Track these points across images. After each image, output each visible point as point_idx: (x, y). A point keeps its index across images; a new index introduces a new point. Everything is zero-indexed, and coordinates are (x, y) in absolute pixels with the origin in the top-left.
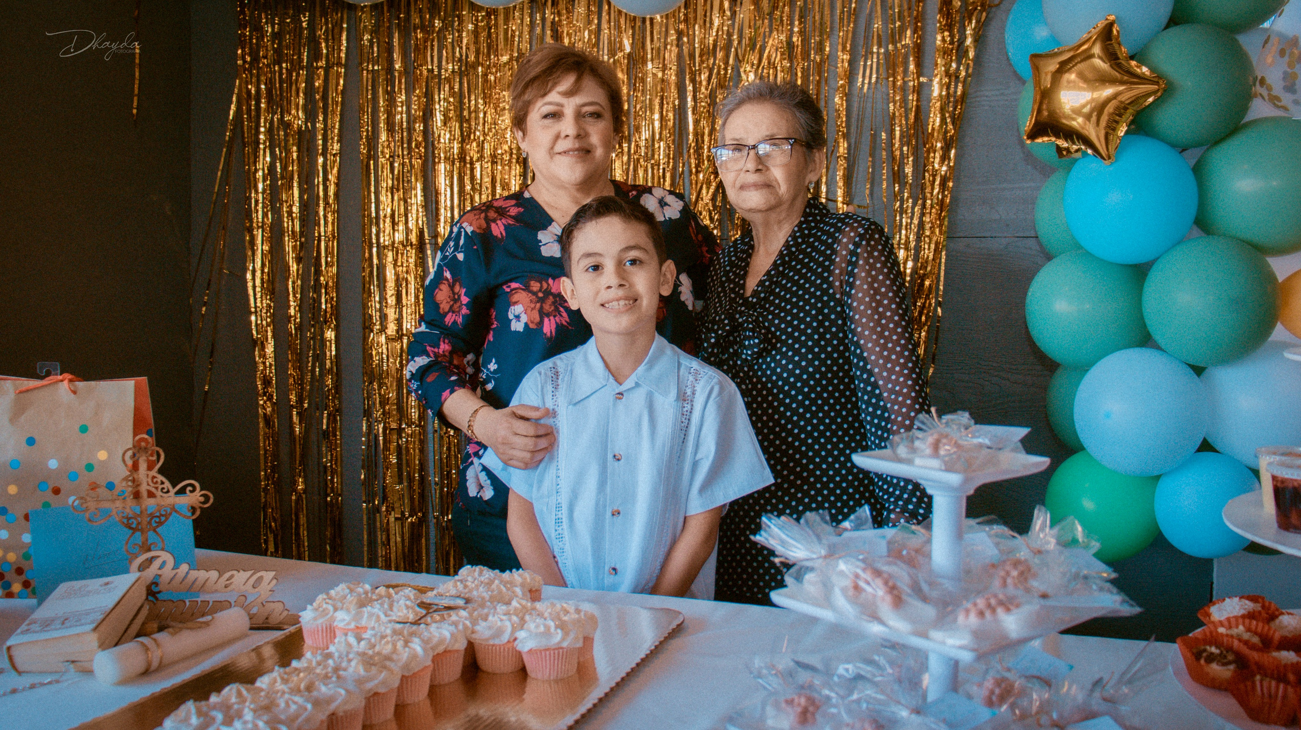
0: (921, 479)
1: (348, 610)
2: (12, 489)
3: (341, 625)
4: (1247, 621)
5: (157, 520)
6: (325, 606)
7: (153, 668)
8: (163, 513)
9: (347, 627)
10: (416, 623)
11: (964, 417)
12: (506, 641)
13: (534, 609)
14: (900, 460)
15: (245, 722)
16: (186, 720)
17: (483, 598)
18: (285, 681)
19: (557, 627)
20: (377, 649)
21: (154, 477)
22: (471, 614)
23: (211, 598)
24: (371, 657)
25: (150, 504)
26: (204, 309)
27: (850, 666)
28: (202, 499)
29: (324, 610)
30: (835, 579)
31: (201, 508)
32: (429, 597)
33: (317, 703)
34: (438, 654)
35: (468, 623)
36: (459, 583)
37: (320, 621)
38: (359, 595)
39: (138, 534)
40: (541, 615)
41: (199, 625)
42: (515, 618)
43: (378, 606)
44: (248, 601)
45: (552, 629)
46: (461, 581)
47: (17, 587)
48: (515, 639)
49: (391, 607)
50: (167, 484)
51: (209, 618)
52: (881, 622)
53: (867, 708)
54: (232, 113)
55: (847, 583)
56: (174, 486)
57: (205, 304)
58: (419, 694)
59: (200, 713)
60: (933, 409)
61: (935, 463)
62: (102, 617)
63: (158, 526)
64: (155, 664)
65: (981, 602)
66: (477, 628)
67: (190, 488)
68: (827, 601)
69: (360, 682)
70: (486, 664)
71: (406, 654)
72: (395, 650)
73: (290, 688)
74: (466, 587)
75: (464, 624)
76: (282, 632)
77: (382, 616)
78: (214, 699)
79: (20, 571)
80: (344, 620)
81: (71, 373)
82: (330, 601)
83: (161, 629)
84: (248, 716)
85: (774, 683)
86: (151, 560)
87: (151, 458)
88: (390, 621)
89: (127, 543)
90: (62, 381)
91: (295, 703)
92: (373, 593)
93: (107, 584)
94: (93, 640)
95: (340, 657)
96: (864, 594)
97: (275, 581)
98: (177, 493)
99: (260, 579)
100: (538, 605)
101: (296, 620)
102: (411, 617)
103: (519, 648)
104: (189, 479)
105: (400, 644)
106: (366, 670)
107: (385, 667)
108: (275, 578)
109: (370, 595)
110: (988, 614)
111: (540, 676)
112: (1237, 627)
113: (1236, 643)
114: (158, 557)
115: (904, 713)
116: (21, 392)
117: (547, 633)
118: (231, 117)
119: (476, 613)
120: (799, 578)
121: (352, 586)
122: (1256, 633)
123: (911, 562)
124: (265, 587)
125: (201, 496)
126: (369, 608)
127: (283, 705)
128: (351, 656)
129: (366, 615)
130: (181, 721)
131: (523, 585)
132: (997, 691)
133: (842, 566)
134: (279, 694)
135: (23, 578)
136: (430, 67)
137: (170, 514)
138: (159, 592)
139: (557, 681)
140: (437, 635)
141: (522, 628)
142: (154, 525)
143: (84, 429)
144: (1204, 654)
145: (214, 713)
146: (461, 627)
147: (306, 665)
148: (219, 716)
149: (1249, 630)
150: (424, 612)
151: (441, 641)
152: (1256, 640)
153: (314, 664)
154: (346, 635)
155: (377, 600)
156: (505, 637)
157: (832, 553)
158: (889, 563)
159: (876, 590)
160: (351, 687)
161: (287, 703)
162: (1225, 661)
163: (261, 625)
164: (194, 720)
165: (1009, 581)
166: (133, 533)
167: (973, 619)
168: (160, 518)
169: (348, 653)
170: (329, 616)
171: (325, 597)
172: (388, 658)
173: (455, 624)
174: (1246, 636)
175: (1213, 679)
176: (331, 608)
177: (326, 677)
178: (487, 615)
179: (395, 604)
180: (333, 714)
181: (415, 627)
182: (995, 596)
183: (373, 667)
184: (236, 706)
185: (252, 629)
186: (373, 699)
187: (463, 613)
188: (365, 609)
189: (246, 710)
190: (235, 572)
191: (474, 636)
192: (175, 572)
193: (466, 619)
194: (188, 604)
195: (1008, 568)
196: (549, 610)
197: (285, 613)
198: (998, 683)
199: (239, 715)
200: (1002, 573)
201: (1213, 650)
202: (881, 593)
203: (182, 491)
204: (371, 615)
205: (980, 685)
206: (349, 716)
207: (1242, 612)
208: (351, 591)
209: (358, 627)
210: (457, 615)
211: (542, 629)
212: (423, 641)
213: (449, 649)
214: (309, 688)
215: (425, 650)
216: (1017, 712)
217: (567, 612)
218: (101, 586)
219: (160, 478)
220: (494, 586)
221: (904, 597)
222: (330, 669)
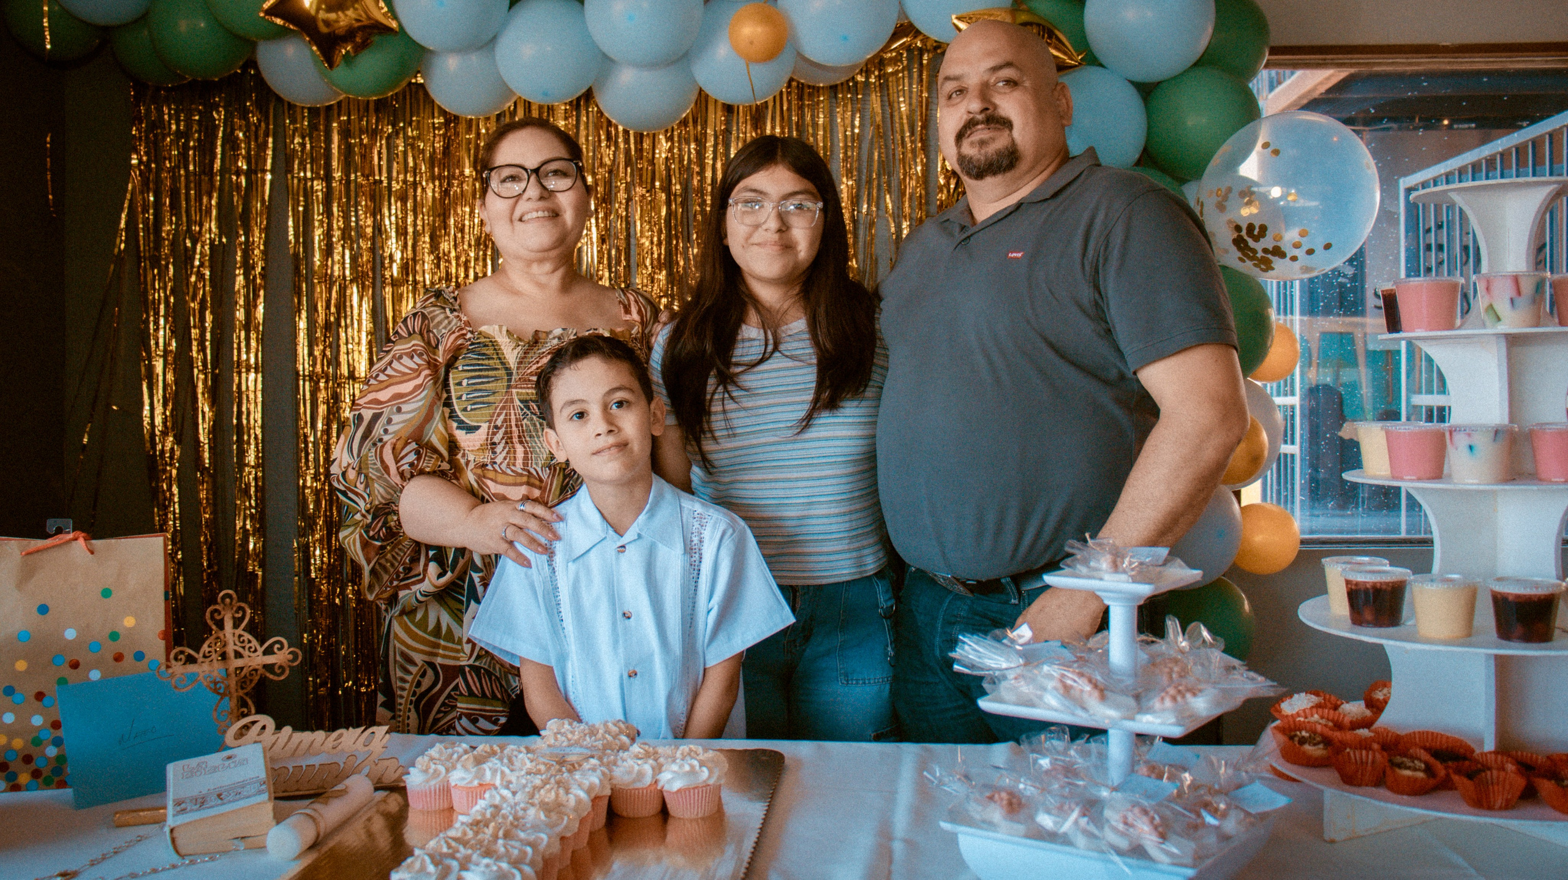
1: (464, 769)
2: (21, 666)
4: (1320, 710)
6: (433, 766)
12: (648, 783)
19: (701, 766)
21: (240, 636)
22: (600, 761)
29: (435, 771)
35: (603, 769)
37: (433, 783)
39: (227, 699)
41: (336, 794)
45: (697, 768)
47: (24, 778)
48: (656, 782)
49: (511, 761)
50: (255, 643)
51: (341, 786)
54: (122, 222)
55: (1056, 684)
60: (1087, 535)
65: (1172, 691)
66: (614, 774)
67: (277, 646)
70: (626, 809)
71: (572, 800)
77: (507, 771)
79: (28, 759)
80: (464, 778)
81: (83, 531)
82: (435, 762)
87: (237, 615)
90: (76, 539)
96: (1073, 692)
98: (265, 651)
103: (662, 790)
104: (275, 635)
107: (560, 812)
110: (1179, 699)
111: (682, 818)
112: (1312, 716)
113: (1319, 728)
116: (28, 554)
117: (693, 772)
118: (122, 227)
119: (605, 760)
122: (1329, 719)
126: (490, 764)
129: (488, 772)
133: (1046, 668)
135: (33, 766)
136: (377, 178)
139: (703, 819)
140: (586, 781)
141: (662, 770)
143: (106, 593)
144: (1296, 739)
146: (599, 772)
149: (1322, 717)
151: (594, 787)
152: (1331, 724)
155: (490, 756)
156: (648, 780)
157: (1031, 660)
159: (1083, 687)
160: (545, 831)
162: (1315, 742)
166: (221, 699)
167: (1168, 703)
170: (440, 776)
171: (426, 758)
172: (557, 805)
174: (1323, 722)
175: (1309, 759)
176: (442, 769)
178: (617, 762)
179: (515, 758)
183: (549, 814)
187: (593, 761)
188: (485, 766)
191: (614, 782)
193: (600, 766)
194: (291, 770)
195: (1170, 665)
200: (1167, 670)
201: (1304, 733)
202: (1087, 689)
204: (494, 771)
207: (1311, 704)
209: (481, 785)
210: (589, 763)
211: (687, 768)
213: (598, 796)
215: (586, 794)
221: (1106, 692)
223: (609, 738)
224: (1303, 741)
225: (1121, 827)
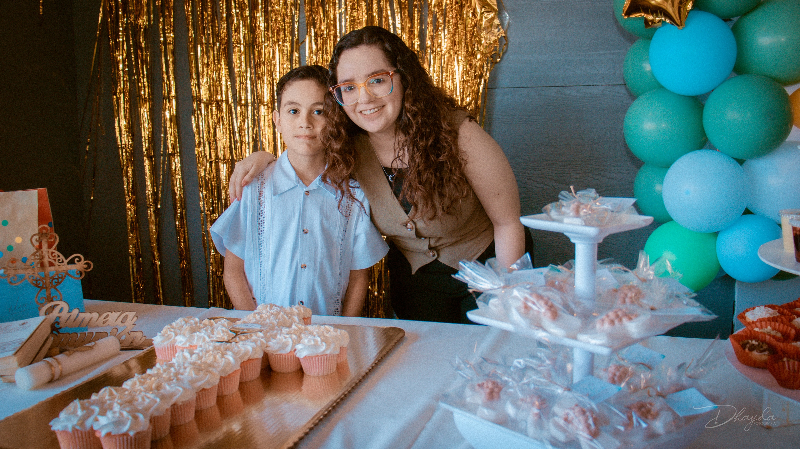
0: (567, 232)
1: (184, 335)
3: (180, 345)
4: (773, 323)
5: (56, 280)
6: (169, 333)
7: (55, 378)
8: (60, 276)
9: (184, 346)
10: (228, 342)
11: (592, 192)
12: (289, 351)
13: (307, 330)
14: (553, 220)
15: (114, 413)
16: (74, 412)
17: (273, 324)
18: (142, 383)
19: (322, 341)
20: (204, 359)
21: (52, 253)
22: (265, 334)
23: (94, 331)
24: (200, 366)
25: (51, 270)
26: (88, 147)
27: (521, 360)
28: (86, 266)
29: (168, 335)
30: (511, 301)
31: (85, 272)
32: (238, 325)
33: (163, 397)
34: (244, 362)
35: (263, 340)
36: (257, 315)
37: (166, 343)
38: (191, 325)
39: (43, 290)
40: (311, 334)
41: (85, 349)
42: (294, 336)
43: (204, 331)
44: (119, 331)
45: (319, 343)
46: (258, 313)
48: (295, 350)
49: (212, 331)
50: (62, 257)
51: (93, 343)
52: (544, 330)
53: (534, 388)
54: (100, 19)
55: (520, 304)
56: (66, 259)
57: (88, 144)
58: (233, 388)
59: (83, 408)
60: (572, 187)
61: (577, 221)
62: (20, 345)
63: (57, 285)
64: (57, 376)
65: (611, 315)
66: (270, 344)
67: (77, 259)
68: (506, 317)
69: (192, 382)
70: (276, 367)
71: (223, 363)
72: (215, 360)
73: (145, 388)
74: (261, 317)
75: (261, 341)
76: (141, 351)
77: (207, 338)
78: (94, 397)
80: (182, 341)
82: (172, 330)
83: (61, 352)
84: (117, 408)
85: (469, 373)
86: (53, 307)
87: (50, 240)
88: (212, 341)
89: (37, 297)
91: (148, 398)
92: (201, 323)
93: (23, 324)
94: (14, 362)
95: (178, 366)
96: (531, 312)
97: (136, 318)
98: (69, 263)
99: (126, 317)
100: (309, 327)
101: (150, 343)
102: (226, 338)
103: (298, 356)
104: (76, 253)
105: (218, 356)
106: (196, 374)
107: (208, 371)
108: (136, 316)
109: (198, 324)
110: (616, 322)
111: (312, 374)
112: (766, 328)
113: (768, 338)
114: (58, 305)
115: (560, 391)
117: (316, 345)
118: (100, 22)
119: (268, 334)
120: (486, 302)
121: (187, 319)
122: (779, 331)
123: (560, 289)
124: (129, 323)
125: (85, 264)
126: (198, 333)
127: (140, 400)
128: (186, 365)
129: (196, 338)
130: (70, 414)
131: (298, 315)
132: (618, 374)
133: (516, 293)
134: (138, 392)
137: (65, 276)
138: (60, 328)
139: (323, 376)
140: (243, 349)
141: (299, 342)
142: (54, 284)
143: (5, 223)
144: (748, 345)
145: (93, 407)
146: (259, 343)
147: (156, 372)
148: (97, 409)
149: (774, 329)
150: (234, 334)
151: (246, 353)
152: (779, 335)
153: (162, 371)
154: (183, 351)
155: (203, 328)
156: (288, 349)
157: (508, 284)
158: (547, 290)
159: (540, 308)
160: (187, 385)
161: (143, 399)
162: (762, 349)
163: (127, 347)
164: (80, 413)
165: (628, 300)
166: (40, 290)
167: (607, 326)
168: (59, 279)
169: (184, 363)
170: (172, 339)
171: (169, 327)
172: (210, 365)
173: (255, 341)
174: (773, 333)
175: (755, 362)
176: (173, 334)
177: (170, 379)
178: (276, 335)
179: (215, 330)
180: (175, 404)
181: (228, 344)
182: (620, 310)
183: (201, 372)
184: (108, 402)
185: (122, 350)
186: (202, 393)
187: (260, 334)
188: (195, 334)
189: (115, 404)
190: (109, 313)
191: (268, 349)
192: (70, 314)
193: (262, 338)
194: (79, 335)
195: (626, 291)
196: (317, 330)
197: (144, 338)
198: (618, 368)
199: (111, 408)
200: (622, 295)
201: (754, 342)
202: (543, 310)
203: (71, 262)
204: (199, 338)
205: (606, 370)
206: (186, 405)
207: (768, 316)
208: (186, 322)
209: (191, 346)
210: (256, 336)
211: (312, 343)
212: (234, 353)
213: (251, 358)
214: (158, 387)
215: (234, 359)
216: (632, 387)
217: (328, 331)
218: (20, 325)
219: (57, 253)
220: (280, 316)
221: (559, 312)
222: (172, 374)
223: (286, 317)
224: (752, 348)
225: (562, 422)
